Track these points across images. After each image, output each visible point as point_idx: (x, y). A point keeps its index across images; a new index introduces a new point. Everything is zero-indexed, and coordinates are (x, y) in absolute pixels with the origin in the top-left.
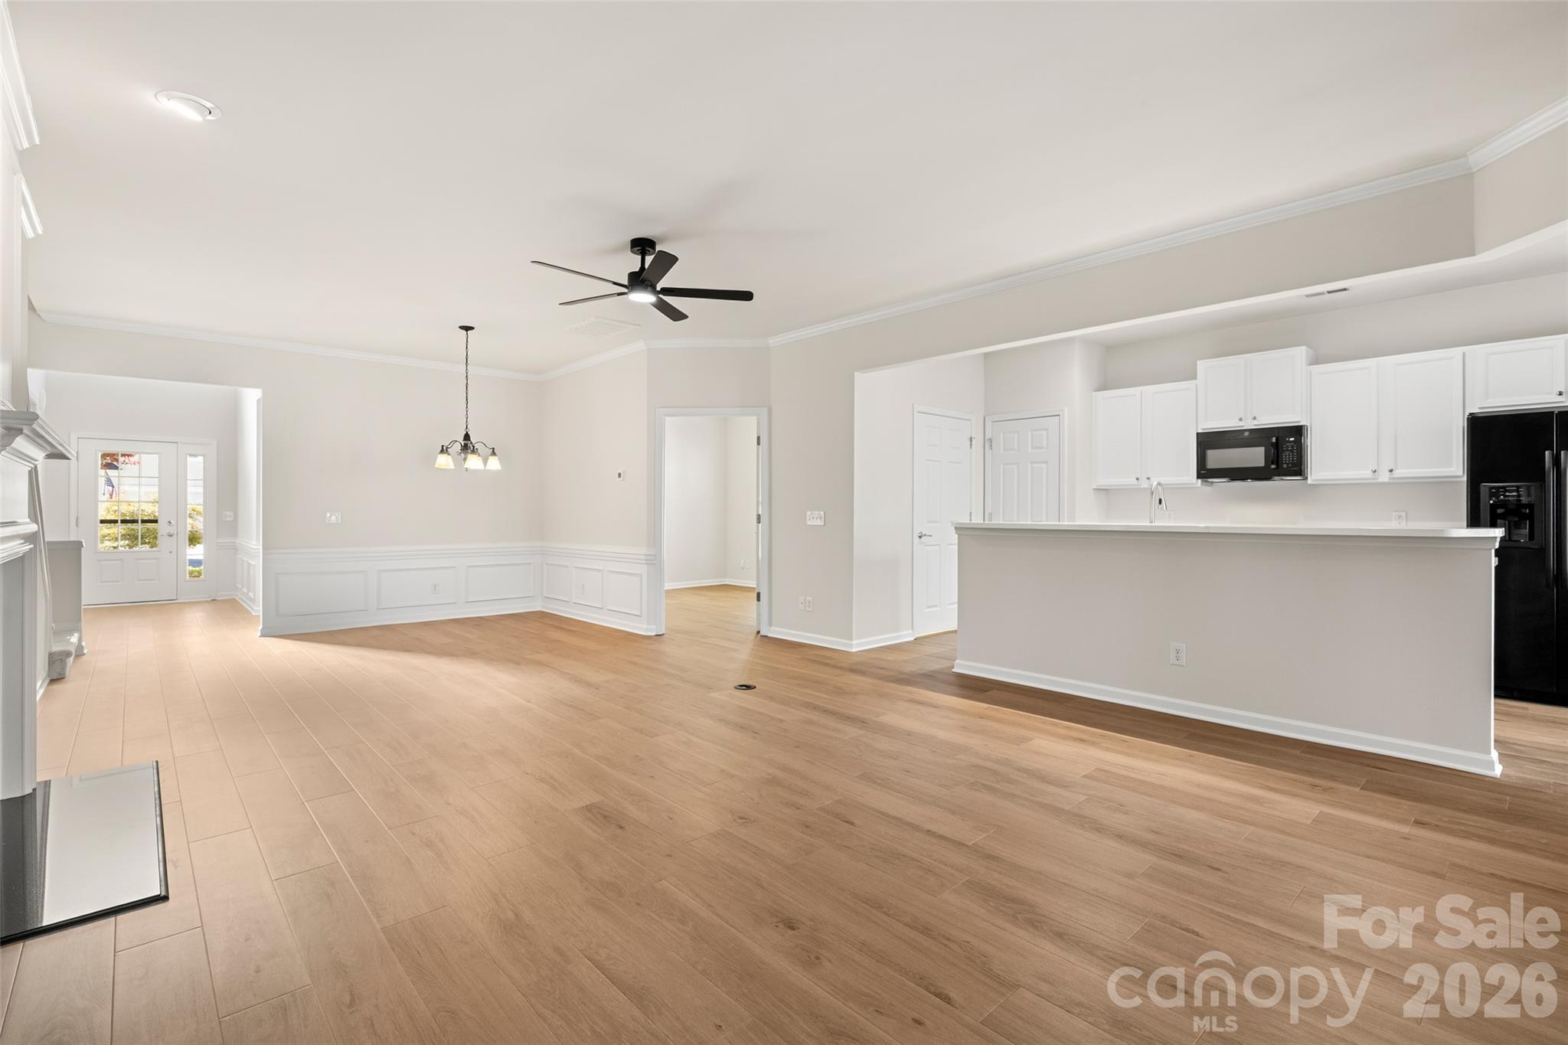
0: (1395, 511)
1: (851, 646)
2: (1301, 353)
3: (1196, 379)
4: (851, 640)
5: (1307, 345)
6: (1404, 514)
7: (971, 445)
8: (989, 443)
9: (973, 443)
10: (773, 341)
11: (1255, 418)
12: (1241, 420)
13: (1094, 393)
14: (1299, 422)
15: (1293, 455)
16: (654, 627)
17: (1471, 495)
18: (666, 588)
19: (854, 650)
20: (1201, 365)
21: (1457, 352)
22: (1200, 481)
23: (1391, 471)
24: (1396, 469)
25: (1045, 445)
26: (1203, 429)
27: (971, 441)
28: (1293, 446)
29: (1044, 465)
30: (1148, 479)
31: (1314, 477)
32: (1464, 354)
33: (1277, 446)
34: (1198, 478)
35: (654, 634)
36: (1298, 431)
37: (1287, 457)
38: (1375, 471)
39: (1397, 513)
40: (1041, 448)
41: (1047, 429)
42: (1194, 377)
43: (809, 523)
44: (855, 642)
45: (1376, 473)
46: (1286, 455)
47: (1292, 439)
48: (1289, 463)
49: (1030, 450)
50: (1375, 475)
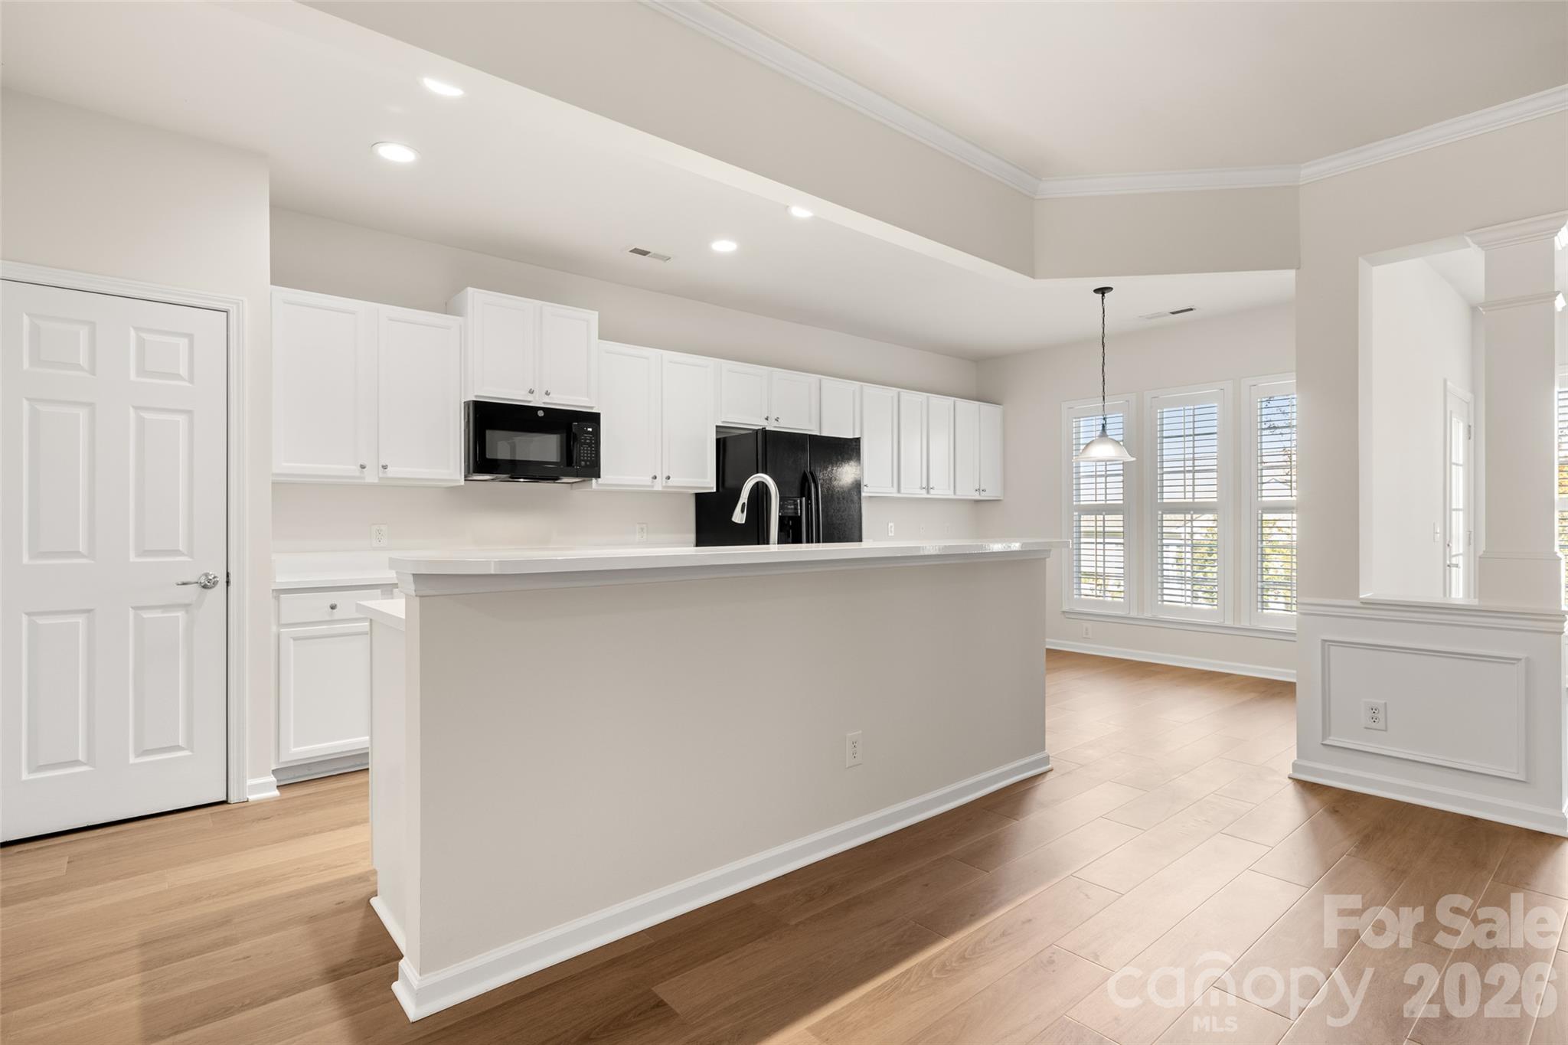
0: (639, 524)
2: (594, 320)
3: (461, 315)
6: (645, 526)
11: (548, 393)
12: (530, 391)
13: (273, 289)
14: (593, 407)
15: (591, 450)
20: (474, 295)
22: (474, 475)
23: (668, 478)
24: (671, 476)
26: (475, 397)
28: (591, 439)
29: (179, 418)
30: (385, 468)
31: (600, 482)
36: (595, 420)
37: (585, 452)
38: (655, 477)
45: (656, 480)
46: (584, 449)
47: (590, 429)
48: (588, 461)
49: (133, 376)
50: (653, 482)
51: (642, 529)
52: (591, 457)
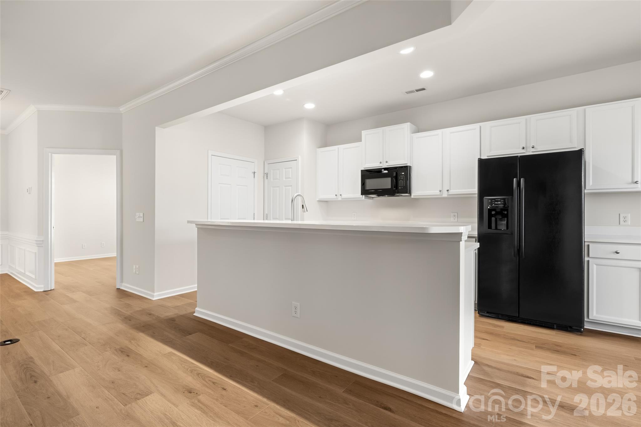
0: (453, 213)
1: (153, 296)
2: (407, 127)
3: (361, 141)
4: (153, 292)
5: (410, 122)
6: (456, 214)
7: (254, 176)
8: (266, 175)
9: (255, 175)
10: (122, 109)
11: (387, 162)
12: (381, 163)
13: (318, 149)
14: (407, 164)
15: (403, 182)
16: (43, 286)
17: (480, 204)
18: (55, 262)
19: (154, 299)
20: (364, 133)
21: (477, 126)
22: (364, 196)
23: (448, 191)
24: (450, 190)
25: (290, 176)
26: (364, 168)
27: (254, 174)
28: (403, 178)
29: (290, 188)
30: (341, 195)
31: (414, 195)
32: (480, 127)
33: (396, 178)
34: (362, 194)
35: (42, 290)
36: (406, 169)
37: (401, 183)
38: (441, 191)
39: (454, 214)
40: (290, 178)
41: (291, 168)
42: (360, 140)
43: (137, 220)
44: (155, 294)
45: (441, 192)
46: (400, 182)
47: (403, 173)
48: (402, 186)
49: (284, 179)
50: (441, 193)
51: (454, 216)
52: (404, 185)
